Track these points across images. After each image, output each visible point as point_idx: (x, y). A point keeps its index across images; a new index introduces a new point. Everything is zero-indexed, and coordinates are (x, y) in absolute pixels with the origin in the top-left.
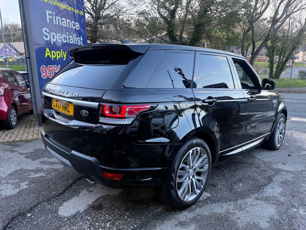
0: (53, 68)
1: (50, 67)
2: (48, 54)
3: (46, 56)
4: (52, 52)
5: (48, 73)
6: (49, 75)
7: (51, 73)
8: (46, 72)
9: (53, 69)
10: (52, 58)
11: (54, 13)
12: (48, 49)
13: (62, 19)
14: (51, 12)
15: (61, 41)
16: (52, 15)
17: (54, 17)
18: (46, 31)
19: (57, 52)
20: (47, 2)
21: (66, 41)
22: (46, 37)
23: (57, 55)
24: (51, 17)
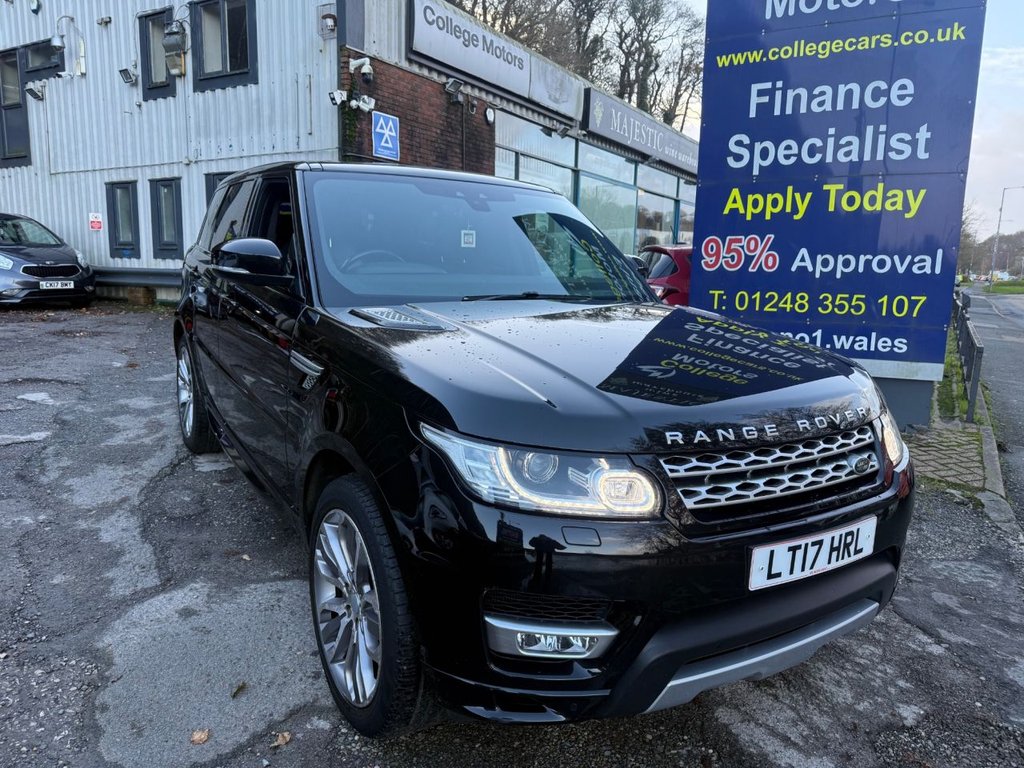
0: (744, 243)
1: (731, 241)
2: (734, 206)
3: (726, 212)
4: (751, 198)
5: (724, 257)
6: (726, 263)
7: (733, 258)
8: (718, 254)
9: (742, 247)
10: (745, 215)
11: (779, 84)
12: (735, 192)
13: (816, 91)
14: (768, 85)
15: (793, 160)
16: (771, 93)
17: (779, 94)
18: (739, 143)
19: (770, 197)
20: (758, 60)
21: (818, 157)
22: (738, 158)
23: (769, 205)
24: (766, 99)
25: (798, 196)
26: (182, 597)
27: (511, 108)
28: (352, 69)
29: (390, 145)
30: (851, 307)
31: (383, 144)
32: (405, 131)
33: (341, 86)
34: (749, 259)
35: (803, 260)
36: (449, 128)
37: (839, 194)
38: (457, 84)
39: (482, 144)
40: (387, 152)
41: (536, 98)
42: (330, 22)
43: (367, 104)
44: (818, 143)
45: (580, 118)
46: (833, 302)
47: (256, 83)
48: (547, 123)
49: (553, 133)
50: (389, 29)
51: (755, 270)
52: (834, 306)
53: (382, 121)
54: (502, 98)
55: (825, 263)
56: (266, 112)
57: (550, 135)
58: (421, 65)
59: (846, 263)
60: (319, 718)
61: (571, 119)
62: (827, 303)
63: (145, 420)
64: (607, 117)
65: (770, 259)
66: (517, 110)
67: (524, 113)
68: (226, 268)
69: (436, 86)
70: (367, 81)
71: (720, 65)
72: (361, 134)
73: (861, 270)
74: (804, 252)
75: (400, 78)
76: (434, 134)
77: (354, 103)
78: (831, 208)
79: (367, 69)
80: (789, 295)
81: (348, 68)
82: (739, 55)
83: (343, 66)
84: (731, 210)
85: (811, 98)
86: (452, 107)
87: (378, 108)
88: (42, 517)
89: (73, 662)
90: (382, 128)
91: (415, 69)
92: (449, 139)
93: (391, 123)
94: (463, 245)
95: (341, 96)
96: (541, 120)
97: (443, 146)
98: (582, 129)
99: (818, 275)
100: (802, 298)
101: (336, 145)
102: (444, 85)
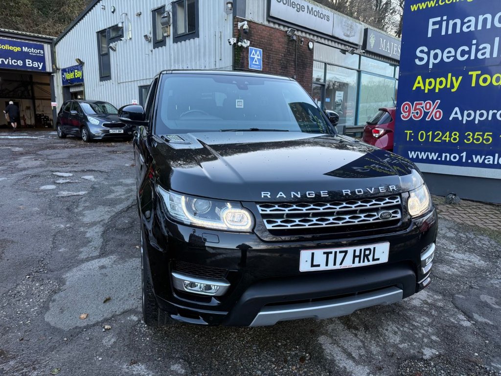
0: (424, 105)
1: (417, 104)
2: (419, 85)
3: (414, 88)
4: (427, 81)
5: (413, 113)
6: (414, 116)
7: (417, 113)
8: (409, 111)
9: (423, 107)
10: (424, 90)
11: (445, 18)
12: (419, 78)
13: (466, 20)
14: (439, 19)
15: (452, 59)
16: (440, 23)
17: (444, 23)
18: (422, 51)
19: (438, 80)
20: (433, 6)
21: (466, 56)
22: (421, 59)
23: (438, 84)
24: (437, 27)
25: (454, 78)
26: (105, 261)
27: (323, 41)
28: (239, 27)
29: (258, 63)
30: (483, 139)
31: (254, 63)
32: (265, 56)
33: (234, 36)
34: (426, 114)
35: (456, 113)
36: (289, 53)
37: (478, 77)
38: (293, 31)
39: (306, 60)
40: (255, 66)
41: (336, 35)
42: (230, 6)
43: (246, 43)
44: (467, 48)
45: (361, 44)
46: (473, 137)
47: (199, 37)
48: (343, 47)
49: (347, 53)
50: (258, 6)
51: (429, 120)
52: (473, 139)
53: (254, 51)
54: (317, 36)
55: (469, 115)
56: (202, 51)
57: (345, 54)
58: (274, 23)
59: (481, 115)
60: (134, 315)
61: (356, 45)
62: (470, 137)
63: (126, 188)
64: (377, 43)
65: (438, 114)
66: (326, 42)
67: (330, 43)
68: (123, 118)
69: (282, 32)
70: (246, 33)
71: (413, 10)
72: (243, 58)
73: (490, 118)
74: (457, 109)
75: (263, 30)
76: (281, 57)
77: (240, 44)
78: (473, 84)
79: (246, 27)
80: (448, 133)
81: (237, 27)
82: (423, 4)
83: (235, 26)
84: (417, 87)
85: (463, 24)
86: (290, 42)
87: (251, 45)
88: (68, 225)
89: (51, 282)
90: (253, 55)
91: (272, 25)
92: (289, 58)
93: (258, 52)
94: (237, 107)
95: (233, 41)
96: (340, 46)
97: (285, 62)
98: (362, 50)
99: (464, 122)
100: (455, 135)
101: (231, 64)
102: (286, 32)
